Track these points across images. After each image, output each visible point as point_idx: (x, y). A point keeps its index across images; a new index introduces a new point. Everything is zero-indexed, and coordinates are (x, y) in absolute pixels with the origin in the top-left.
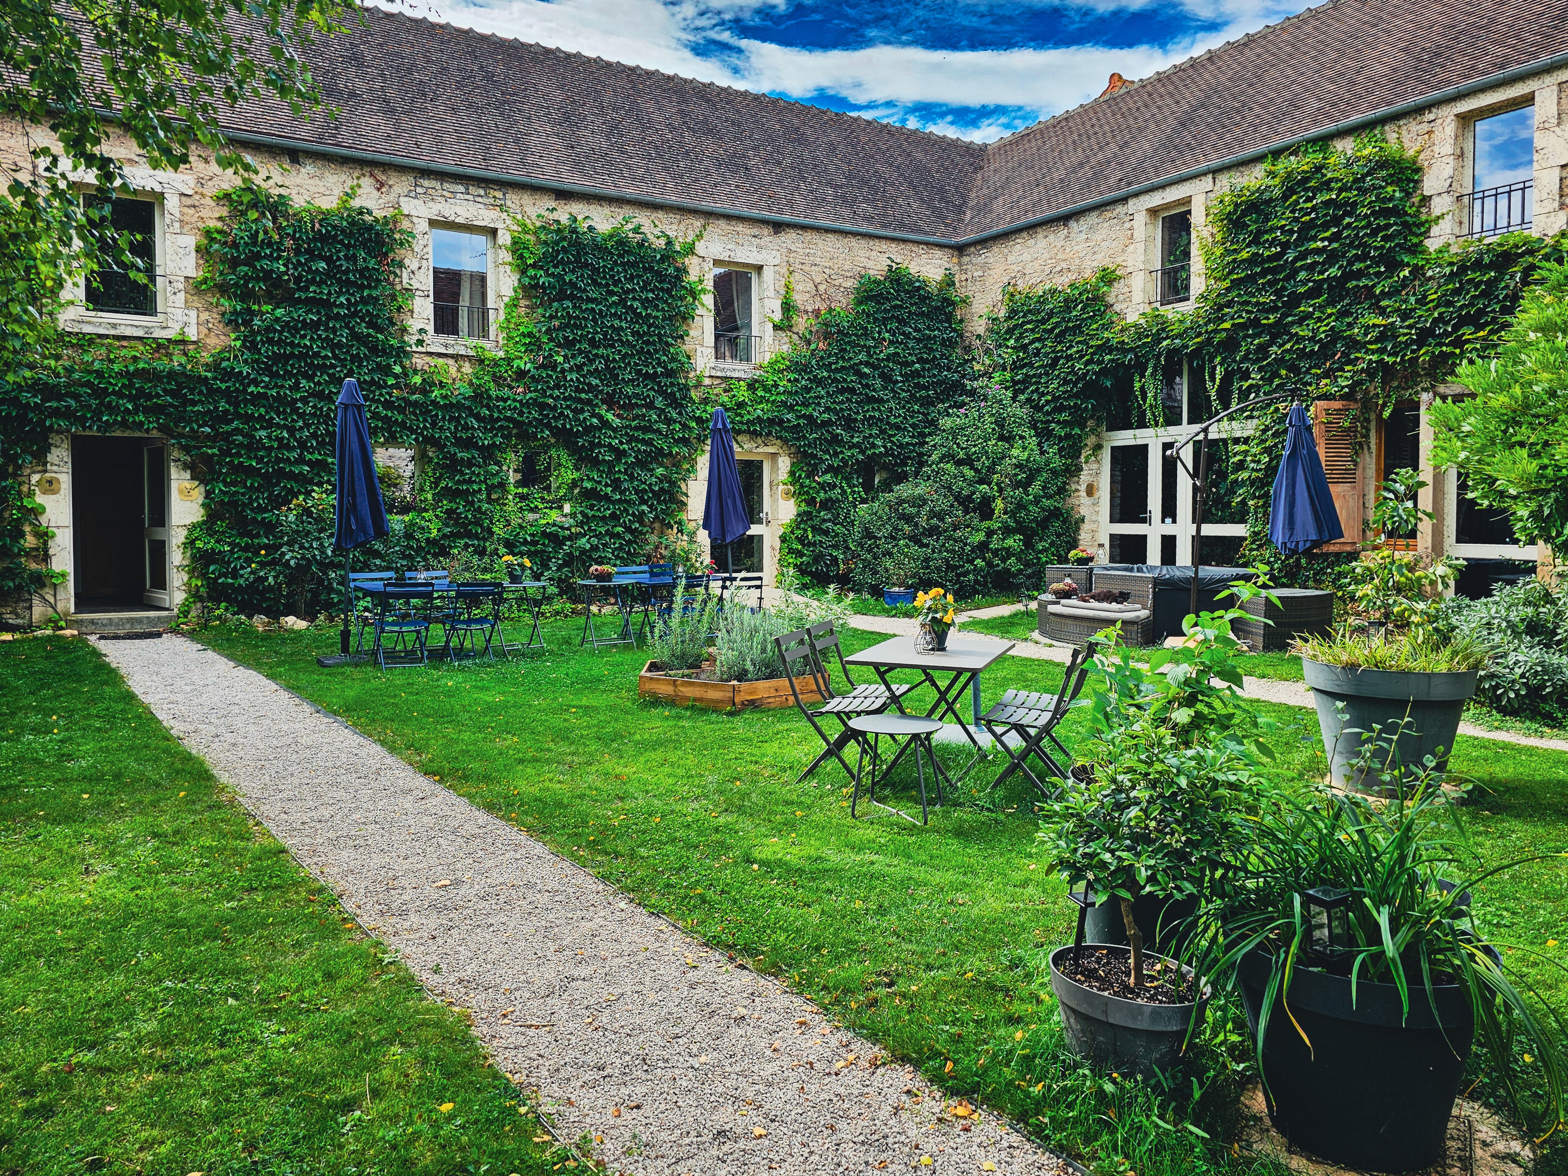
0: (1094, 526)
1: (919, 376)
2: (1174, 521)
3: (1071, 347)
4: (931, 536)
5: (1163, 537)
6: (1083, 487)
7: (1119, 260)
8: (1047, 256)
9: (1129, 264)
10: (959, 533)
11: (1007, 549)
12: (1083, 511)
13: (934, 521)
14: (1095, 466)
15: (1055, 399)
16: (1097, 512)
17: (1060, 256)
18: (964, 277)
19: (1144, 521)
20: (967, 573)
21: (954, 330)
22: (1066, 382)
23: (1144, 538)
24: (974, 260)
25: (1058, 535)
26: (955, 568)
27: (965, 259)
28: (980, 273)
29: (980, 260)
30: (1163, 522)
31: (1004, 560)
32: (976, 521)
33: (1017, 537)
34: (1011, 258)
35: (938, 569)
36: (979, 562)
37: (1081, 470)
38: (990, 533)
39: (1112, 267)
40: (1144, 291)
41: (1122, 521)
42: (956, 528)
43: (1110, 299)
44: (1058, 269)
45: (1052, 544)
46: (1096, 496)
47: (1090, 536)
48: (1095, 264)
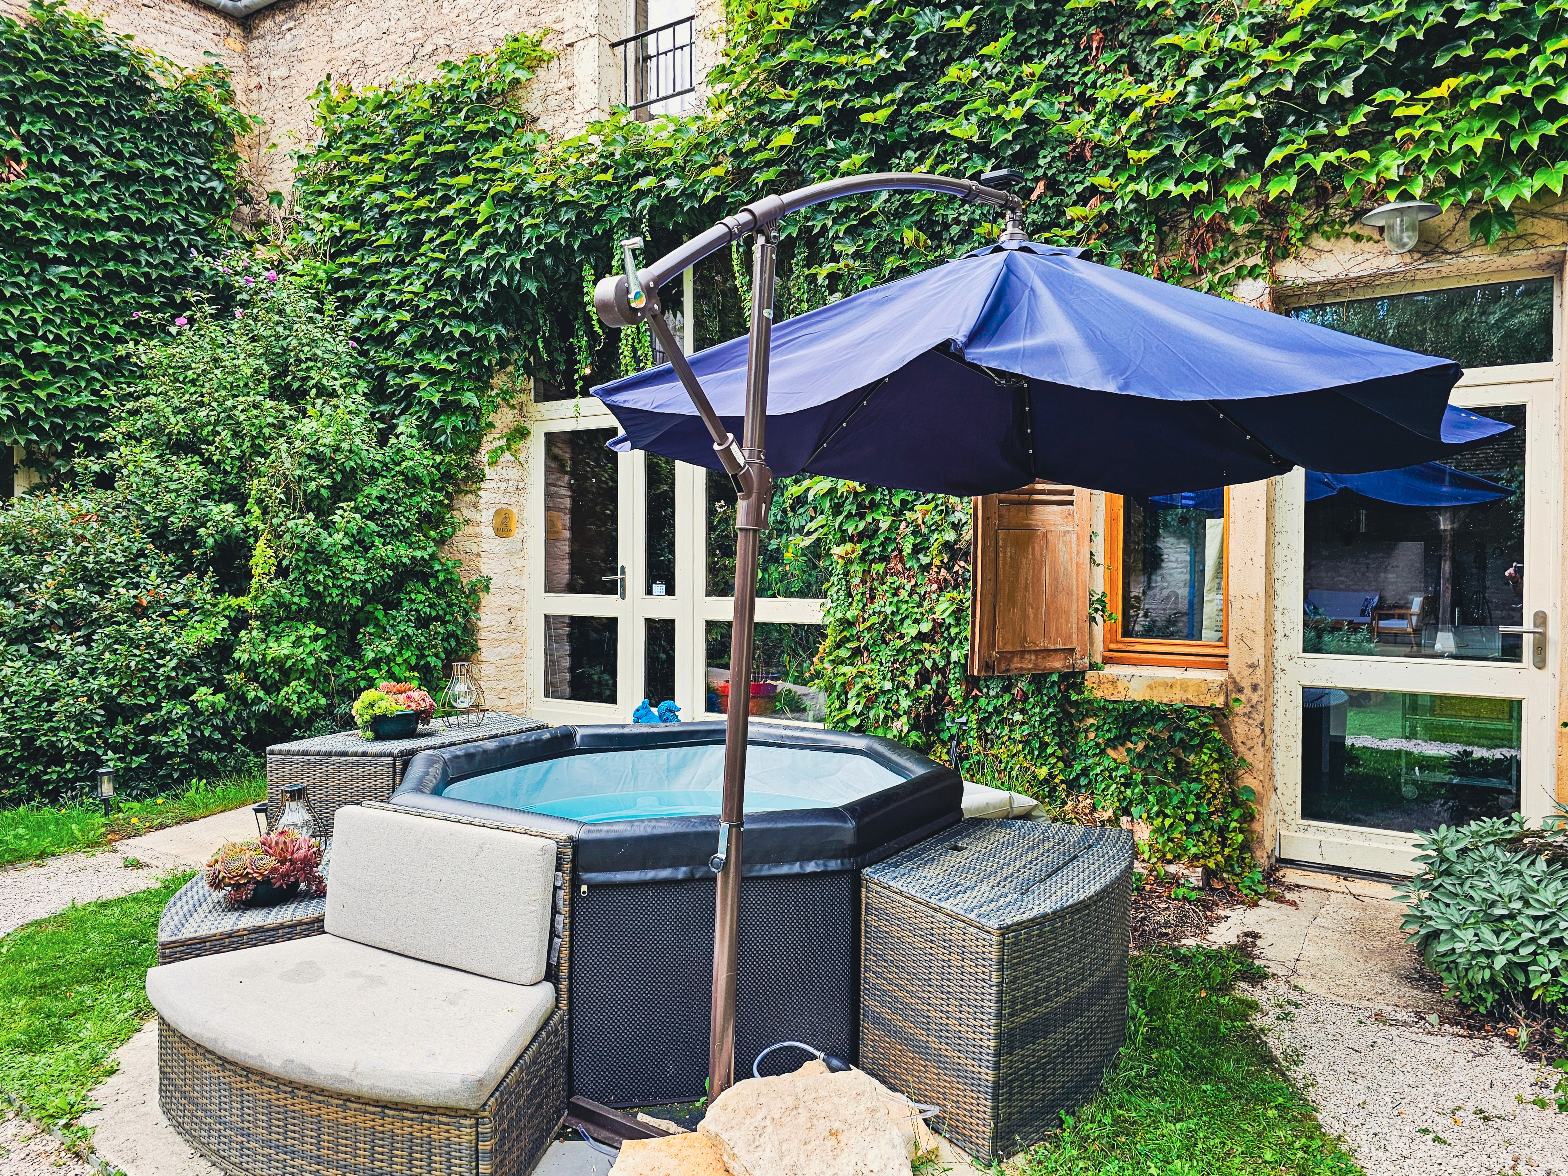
0: (513, 600)
1: (120, 258)
2: (670, 591)
3: (446, 200)
4: (71, 628)
5: (650, 622)
6: (486, 516)
7: (547, 20)
8: (406, 23)
9: (568, 25)
10: (145, 626)
11: (279, 664)
12: (487, 567)
13: (80, 594)
14: (513, 473)
15: (421, 316)
16: (521, 572)
17: (433, 21)
18: (254, 81)
19: (611, 589)
20: (166, 726)
21: (217, 175)
22: (439, 281)
23: (611, 624)
24: (273, 46)
25: (423, 622)
26: (129, 714)
27: (256, 46)
28: (283, 72)
29: (284, 45)
30: (649, 592)
31: (272, 688)
32: (202, 595)
33: (310, 630)
34: (340, 36)
35: (81, 720)
36: (204, 696)
37: (481, 478)
38: (239, 622)
39: (533, 34)
40: (598, 81)
41: (571, 588)
42: (138, 611)
43: (531, 105)
44: (429, 48)
45: (405, 641)
46: (517, 534)
47: (503, 619)
48: (500, 33)
